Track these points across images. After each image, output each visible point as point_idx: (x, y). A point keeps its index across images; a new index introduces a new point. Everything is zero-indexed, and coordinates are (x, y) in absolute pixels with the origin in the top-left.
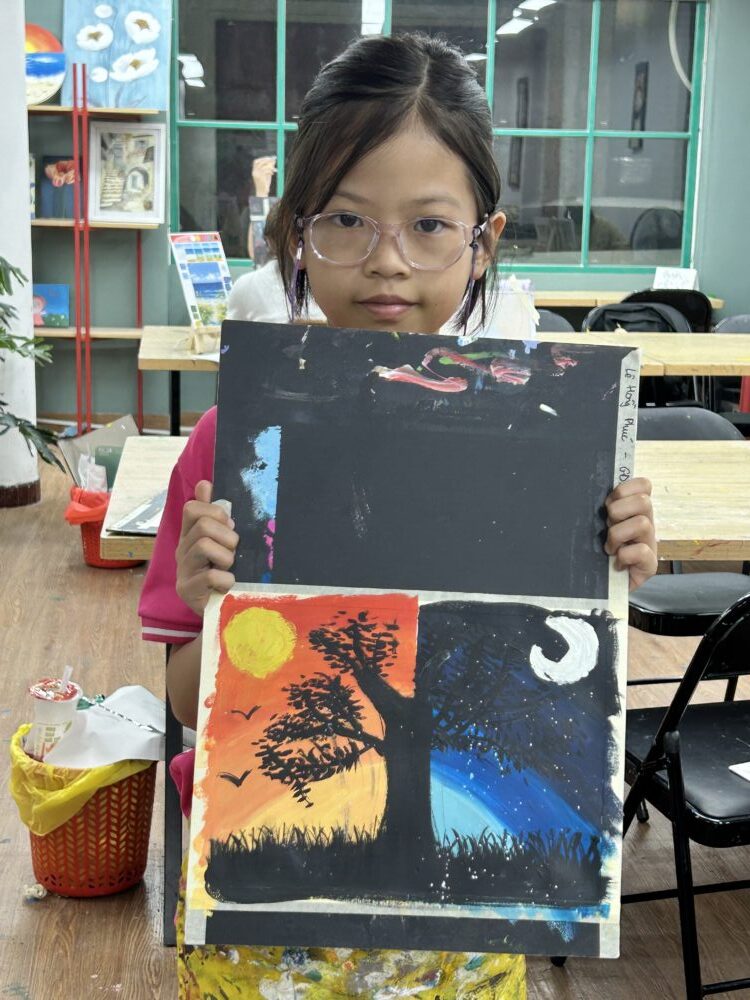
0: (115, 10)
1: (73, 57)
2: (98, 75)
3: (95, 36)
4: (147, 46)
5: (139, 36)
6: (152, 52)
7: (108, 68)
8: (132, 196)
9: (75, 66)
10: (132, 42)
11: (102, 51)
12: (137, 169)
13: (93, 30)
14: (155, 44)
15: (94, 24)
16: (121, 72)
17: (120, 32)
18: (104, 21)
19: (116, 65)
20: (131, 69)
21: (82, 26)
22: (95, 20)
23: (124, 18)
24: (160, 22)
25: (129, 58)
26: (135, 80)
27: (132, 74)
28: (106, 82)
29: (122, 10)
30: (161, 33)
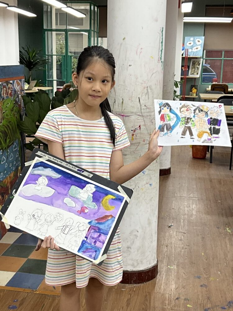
0: (194, 39)
1: (186, 48)
2: (190, 50)
3: (190, 44)
4: (199, 45)
5: (198, 43)
6: (200, 46)
7: (192, 49)
8: (195, 72)
9: (186, 49)
10: (197, 45)
11: (191, 46)
12: (197, 67)
13: (190, 42)
14: (201, 45)
15: (190, 41)
16: (194, 50)
17: (194, 43)
18: (192, 41)
19: (193, 49)
20: (196, 49)
21: (188, 42)
22: (191, 41)
23: (196, 40)
24: (202, 41)
25: (196, 47)
26: (196, 51)
27: (196, 50)
28: (191, 52)
29: (195, 39)
30: (202, 43)
